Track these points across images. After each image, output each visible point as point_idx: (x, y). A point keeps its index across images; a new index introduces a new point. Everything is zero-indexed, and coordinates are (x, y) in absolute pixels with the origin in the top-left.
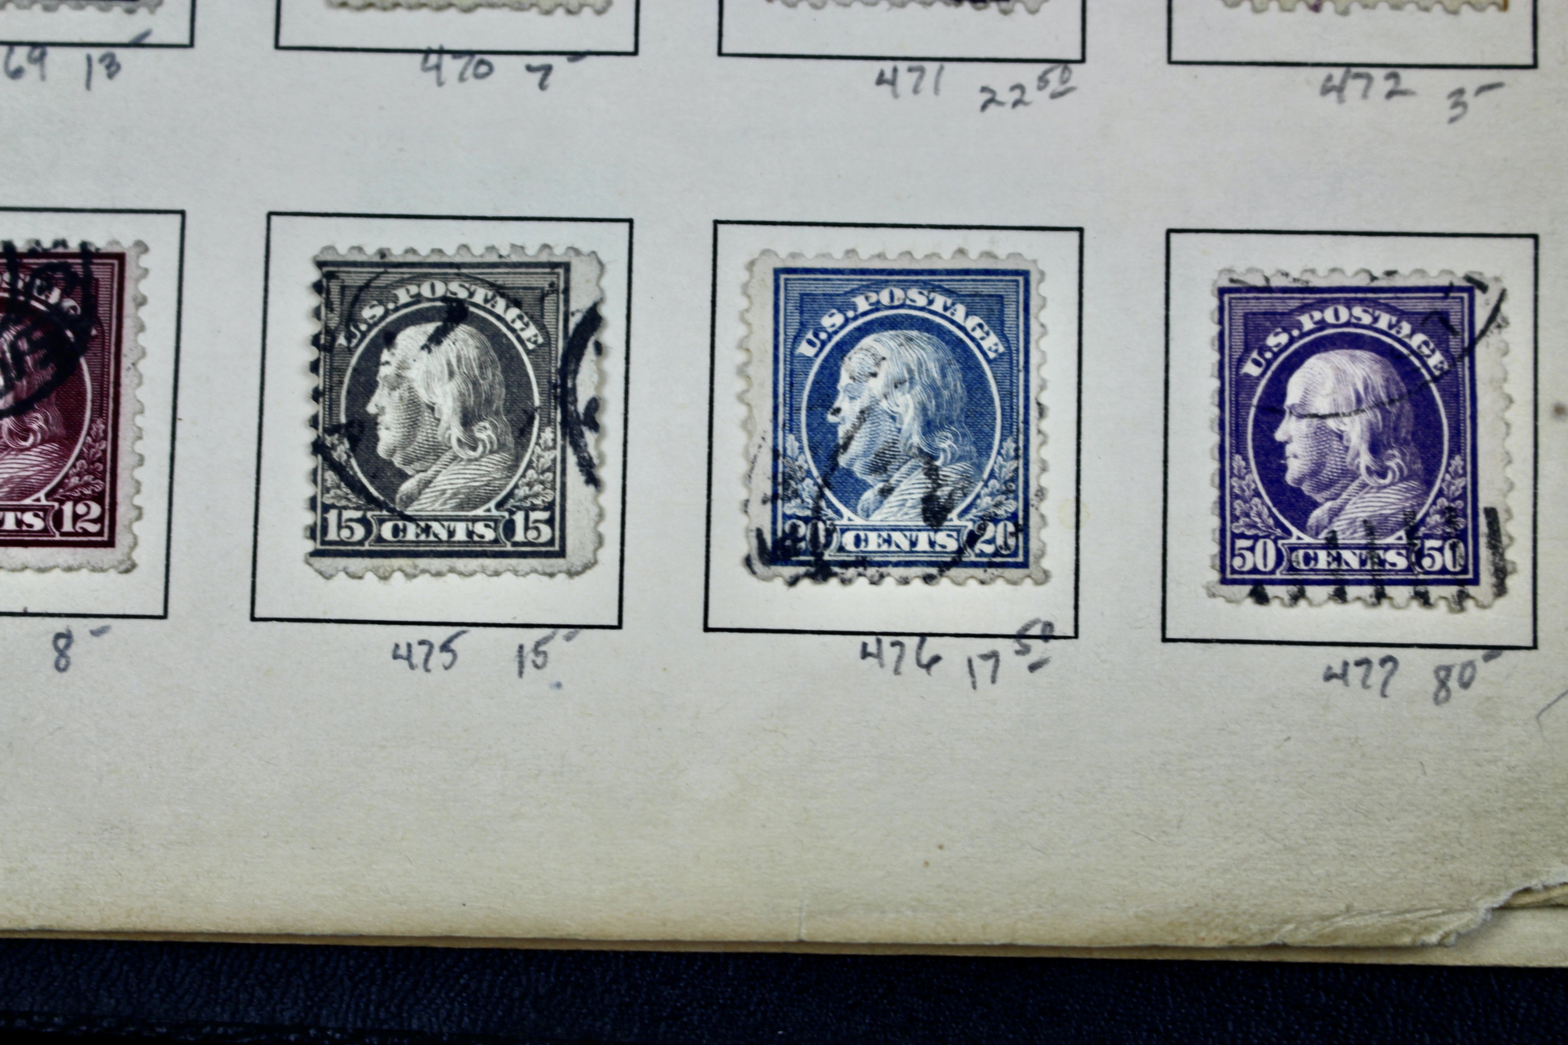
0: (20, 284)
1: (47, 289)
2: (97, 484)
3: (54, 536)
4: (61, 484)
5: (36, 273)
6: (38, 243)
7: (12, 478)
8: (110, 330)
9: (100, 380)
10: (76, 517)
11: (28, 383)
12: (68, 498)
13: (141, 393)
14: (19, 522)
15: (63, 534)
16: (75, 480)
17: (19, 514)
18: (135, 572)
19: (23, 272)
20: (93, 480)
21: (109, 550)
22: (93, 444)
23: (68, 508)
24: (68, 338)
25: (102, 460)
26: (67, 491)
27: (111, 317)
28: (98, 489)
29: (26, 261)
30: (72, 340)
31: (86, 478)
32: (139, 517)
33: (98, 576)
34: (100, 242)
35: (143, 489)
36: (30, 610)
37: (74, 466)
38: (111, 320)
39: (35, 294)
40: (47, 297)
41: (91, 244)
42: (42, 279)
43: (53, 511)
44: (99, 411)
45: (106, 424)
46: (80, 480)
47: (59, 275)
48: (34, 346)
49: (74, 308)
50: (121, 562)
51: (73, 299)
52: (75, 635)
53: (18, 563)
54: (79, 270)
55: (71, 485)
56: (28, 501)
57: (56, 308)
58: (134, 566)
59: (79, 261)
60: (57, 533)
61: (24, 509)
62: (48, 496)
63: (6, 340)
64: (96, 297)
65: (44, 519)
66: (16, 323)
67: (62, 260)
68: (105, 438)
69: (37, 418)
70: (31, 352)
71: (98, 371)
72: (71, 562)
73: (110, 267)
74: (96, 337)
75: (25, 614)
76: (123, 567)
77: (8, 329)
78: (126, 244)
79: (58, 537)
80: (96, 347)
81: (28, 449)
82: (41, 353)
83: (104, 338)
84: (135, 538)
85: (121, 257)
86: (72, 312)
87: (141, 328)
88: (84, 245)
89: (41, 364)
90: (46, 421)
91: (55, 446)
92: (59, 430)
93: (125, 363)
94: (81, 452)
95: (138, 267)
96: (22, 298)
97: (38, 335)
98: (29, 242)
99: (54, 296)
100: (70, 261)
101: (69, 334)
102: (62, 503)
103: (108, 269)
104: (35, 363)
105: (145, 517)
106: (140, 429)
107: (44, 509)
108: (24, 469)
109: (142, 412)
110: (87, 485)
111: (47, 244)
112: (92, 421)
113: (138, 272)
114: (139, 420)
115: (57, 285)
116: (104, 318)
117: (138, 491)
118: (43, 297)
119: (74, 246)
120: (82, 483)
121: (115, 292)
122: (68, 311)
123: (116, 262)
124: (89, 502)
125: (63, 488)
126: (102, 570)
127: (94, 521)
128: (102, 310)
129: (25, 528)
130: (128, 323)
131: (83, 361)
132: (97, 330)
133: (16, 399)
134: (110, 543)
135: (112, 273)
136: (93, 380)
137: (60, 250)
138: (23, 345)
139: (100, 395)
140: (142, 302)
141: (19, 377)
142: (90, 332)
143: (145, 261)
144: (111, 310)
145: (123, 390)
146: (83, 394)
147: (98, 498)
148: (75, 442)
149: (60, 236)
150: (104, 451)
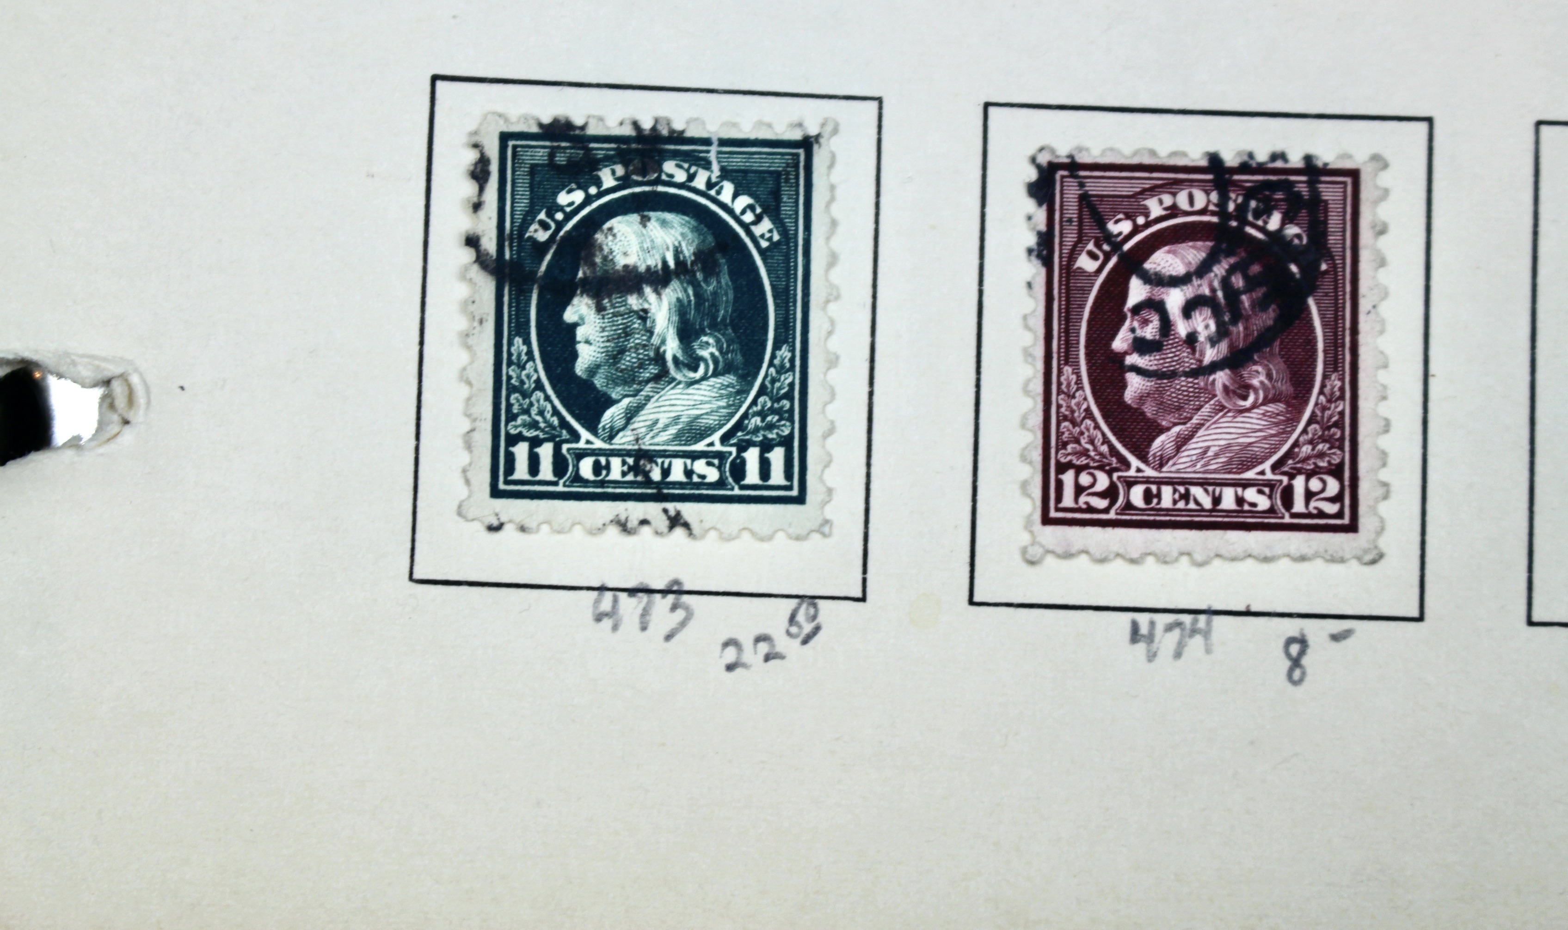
0: (1231, 207)
1: (1265, 212)
2: (1334, 454)
3: (1283, 517)
4: (1289, 454)
5: (1250, 194)
6: (1251, 155)
7: (1229, 446)
8: (1344, 264)
9: (1333, 325)
10: (1309, 495)
11: (1246, 328)
12: (1299, 472)
13: (1385, 343)
14: (1240, 501)
15: (1294, 516)
16: (1306, 450)
17: (1240, 490)
18: (1383, 562)
19: (1234, 191)
20: (1330, 449)
21: (1350, 536)
22: (1328, 405)
23: (1299, 483)
24: (1292, 274)
25: (1339, 424)
26: (1298, 462)
27: (1344, 248)
28: (1336, 460)
29: (1236, 177)
30: (1298, 276)
31: (1320, 447)
32: (1386, 497)
33: (1336, 568)
34: (1327, 156)
35: (1391, 461)
36: (1254, 609)
37: (1305, 431)
38: (1344, 251)
39: (1250, 218)
40: (1266, 223)
41: (1317, 158)
42: (1258, 200)
43: (1281, 487)
44: (1333, 364)
45: (1342, 379)
46: (1313, 449)
47: (1279, 196)
48: (1251, 284)
49: (1298, 236)
50: (1366, 551)
51: (1297, 224)
52: (1311, 640)
53: (1239, 550)
54: (1303, 189)
55: (1302, 455)
56: (1250, 475)
57: (1277, 237)
58: (1381, 556)
59: (1303, 178)
60: (1287, 515)
61: (1246, 484)
62: (1275, 468)
63: (1216, 275)
64: (1325, 223)
65: (1270, 497)
66: (1228, 254)
67: (1283, 177)
68: (1342, 397)
69: (1257, 372)
70: (1248, 289)
71: (1330, 315)
72: (1306, 550)
73: (1342, 186)
74: (1326, 272)
75: (1248, 613)
76: (1368, 558)
77: (1218, 262)
78: (1358, 159)
79: (1287, 520)
80: (1326, 285)
81: (1248, 410)
82: (1259, 293)
83: (1336, 274)
84: (1382, 520)
85: (1354, 174)
86: (1296, 241)
87: (1382, 262)
88: (1308, 159)
89: (1261, 305)
90: (1269, 376)
91: (1281, 407)
92: (1285, 387)
93: (1364, 305)
94: (1313, 414)
95: (1377, 187)
96: (1234, 224)
97: (1255, 269)
98: (1239, 153)
99: (1274, 222)
100: (1293, 178)
101: (1294, 268)
102: (1292, 477)
103: (1339, 189)
104: (1253, 305)
105: (1394, 497)
106: (1385, 387)
107: (1271, 485)
108: (1244, 435)
109: (1385, 366)
110: (1321, 455)
111: (1262, 156)
112: (1325, 377)
113: (1377, 193)
114: (1383, 376)
115: (1275, 208)
116: (1336, 250)
117: (1384, 465)
118: (1260, 223)
119: (1295, 160)
120: (1315, 452)
121: (1348, 217)
122: (1292, 240)
123: (1349, 180)
124: (1325, 477)
125: (1294, 459)
126: (1342, 560)
127: (1332, 500)
128: (1333, 239)
129: (1246, 507)
130: (1365, 256)
131: (1311, 302)
132: (1328, 264)
133: (1231, 347)
134: (1352, 527)
135: (1345, 192)
136: (1324, 325)
137: (1279, 164)
138: (1238, 281)
139: (1334, 345)
140: (1382, 230)
141: (1235, 321)
142: (1319, 266)
143: (1385, 179)
144: (1344, 240)
145: (1362, 338)
146: (1311, 342)
147: (1336, 472)
148: (1306, 402)
149: (1278, 148)
150: (1342, 414)
